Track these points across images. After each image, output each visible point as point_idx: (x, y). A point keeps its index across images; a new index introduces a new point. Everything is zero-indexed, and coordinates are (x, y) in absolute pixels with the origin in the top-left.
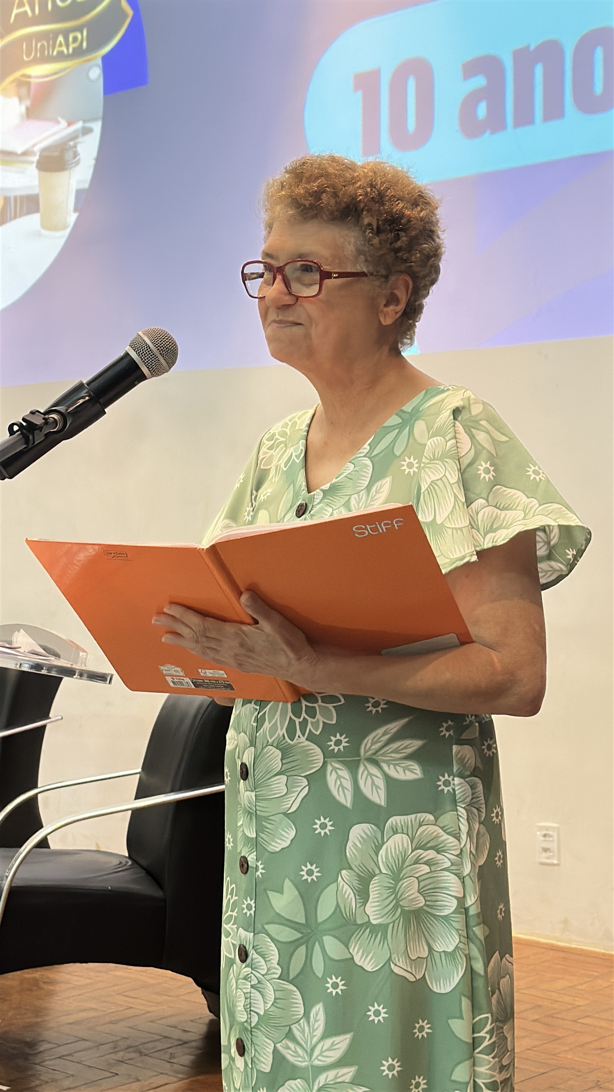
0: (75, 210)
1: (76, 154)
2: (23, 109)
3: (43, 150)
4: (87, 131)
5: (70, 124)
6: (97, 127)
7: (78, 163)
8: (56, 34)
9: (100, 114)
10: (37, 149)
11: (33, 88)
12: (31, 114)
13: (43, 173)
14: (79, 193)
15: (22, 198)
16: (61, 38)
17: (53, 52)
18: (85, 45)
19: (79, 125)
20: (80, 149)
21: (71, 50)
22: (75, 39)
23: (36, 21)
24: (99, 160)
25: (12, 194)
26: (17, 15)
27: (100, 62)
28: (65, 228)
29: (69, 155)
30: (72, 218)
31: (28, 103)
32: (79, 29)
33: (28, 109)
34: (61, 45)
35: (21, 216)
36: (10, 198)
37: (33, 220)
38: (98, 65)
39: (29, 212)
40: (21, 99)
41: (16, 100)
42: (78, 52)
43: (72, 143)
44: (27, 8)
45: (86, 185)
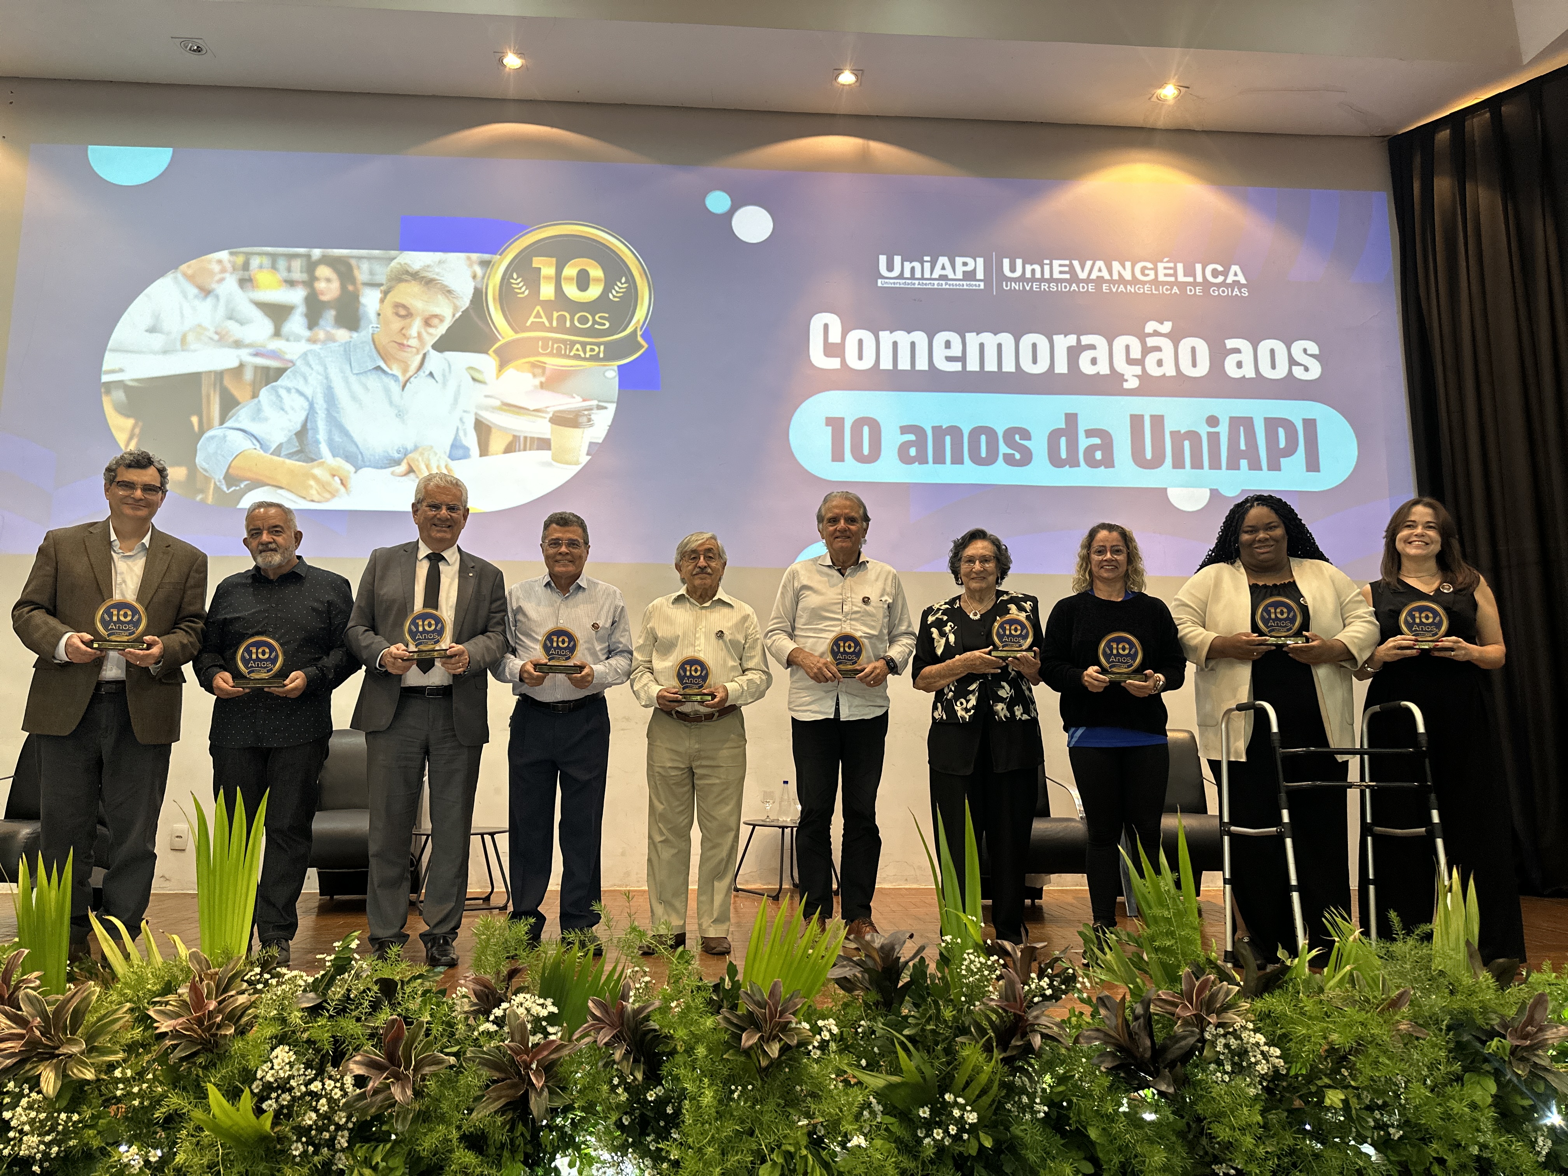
0: (588, 454)
1: (589, 420)
2: (537, 381)
3: (555, 412)
4: (600, 408)
5: (584, 400)
6: (612, 408)
7: (592, 425)
8: (573, 343)
9: (616, 400)
10: (551, 410)
11: (548, 372)
12: (542, 386)
13: (555, 426)
14: (591, 444)
15: (532, 439)
16: (578, 346)
17: (570, 352)
18: (601, 355)
19: (595, 403)
20: (593, 417)
21: (588, 356)
22: (592, 350)
23: (551, 329)
24: (612, 428)
25: (522, 435)
26: (532, 322)
27: (616, 368)
28: (577, 463)
29: (584, 420)
30: (585, 459)
31: (543, 379)
32: (598, 345)
33: (542, 384)
34: (578, 350)
35: (530, 450)
36: (519, 437)
37: (546, 455)
38: (614, 370)
39: (539, 448)
40: (534, 376)
41: (530, 375)
42: (595, 358)
43: (586, 413)
44: (544, 320)
45: (600, 441)
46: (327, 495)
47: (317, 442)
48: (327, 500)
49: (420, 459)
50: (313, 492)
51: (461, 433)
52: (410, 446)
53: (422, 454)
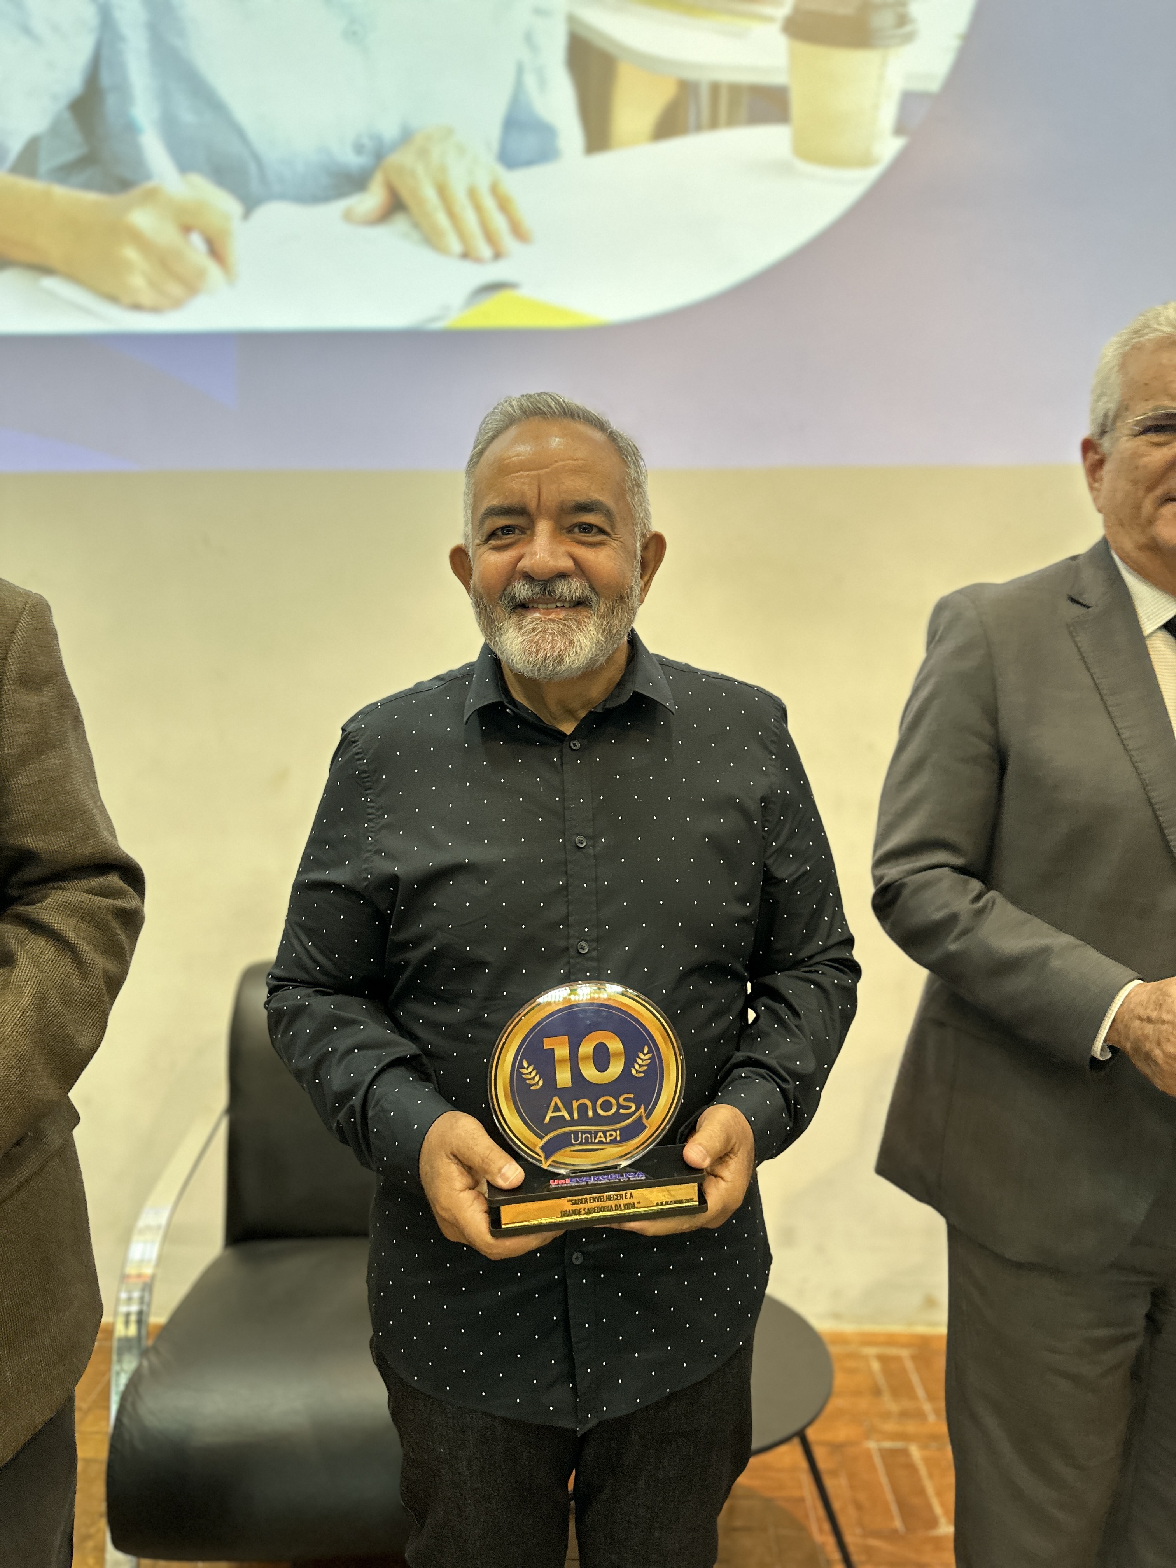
0: (899, 129)
1: (903, 20)
7: (909, 38)
13: (801, 48)
14: (909, 99)
15: (736, 89)
24: (971, 41)
25: (705, 78)
28: (865, 161)
29: (884, 19)
30: (889, 148)
35: (732, 122)
37: (774, 139)
39: (757, 118)
45: (934, 86)
46: (176, 289)
47: (131, 129)
48: (177, 304)
49: (420, 169)
50: (138, 281)
51: (530, 81)
52: (389, 130)
53: (423, 153)
